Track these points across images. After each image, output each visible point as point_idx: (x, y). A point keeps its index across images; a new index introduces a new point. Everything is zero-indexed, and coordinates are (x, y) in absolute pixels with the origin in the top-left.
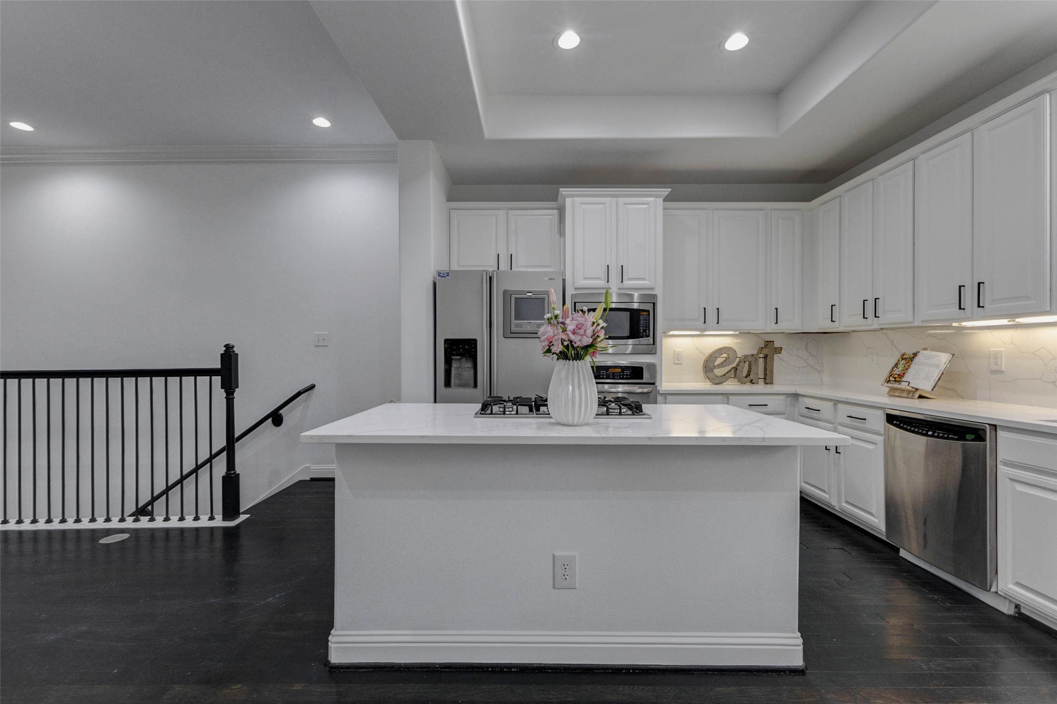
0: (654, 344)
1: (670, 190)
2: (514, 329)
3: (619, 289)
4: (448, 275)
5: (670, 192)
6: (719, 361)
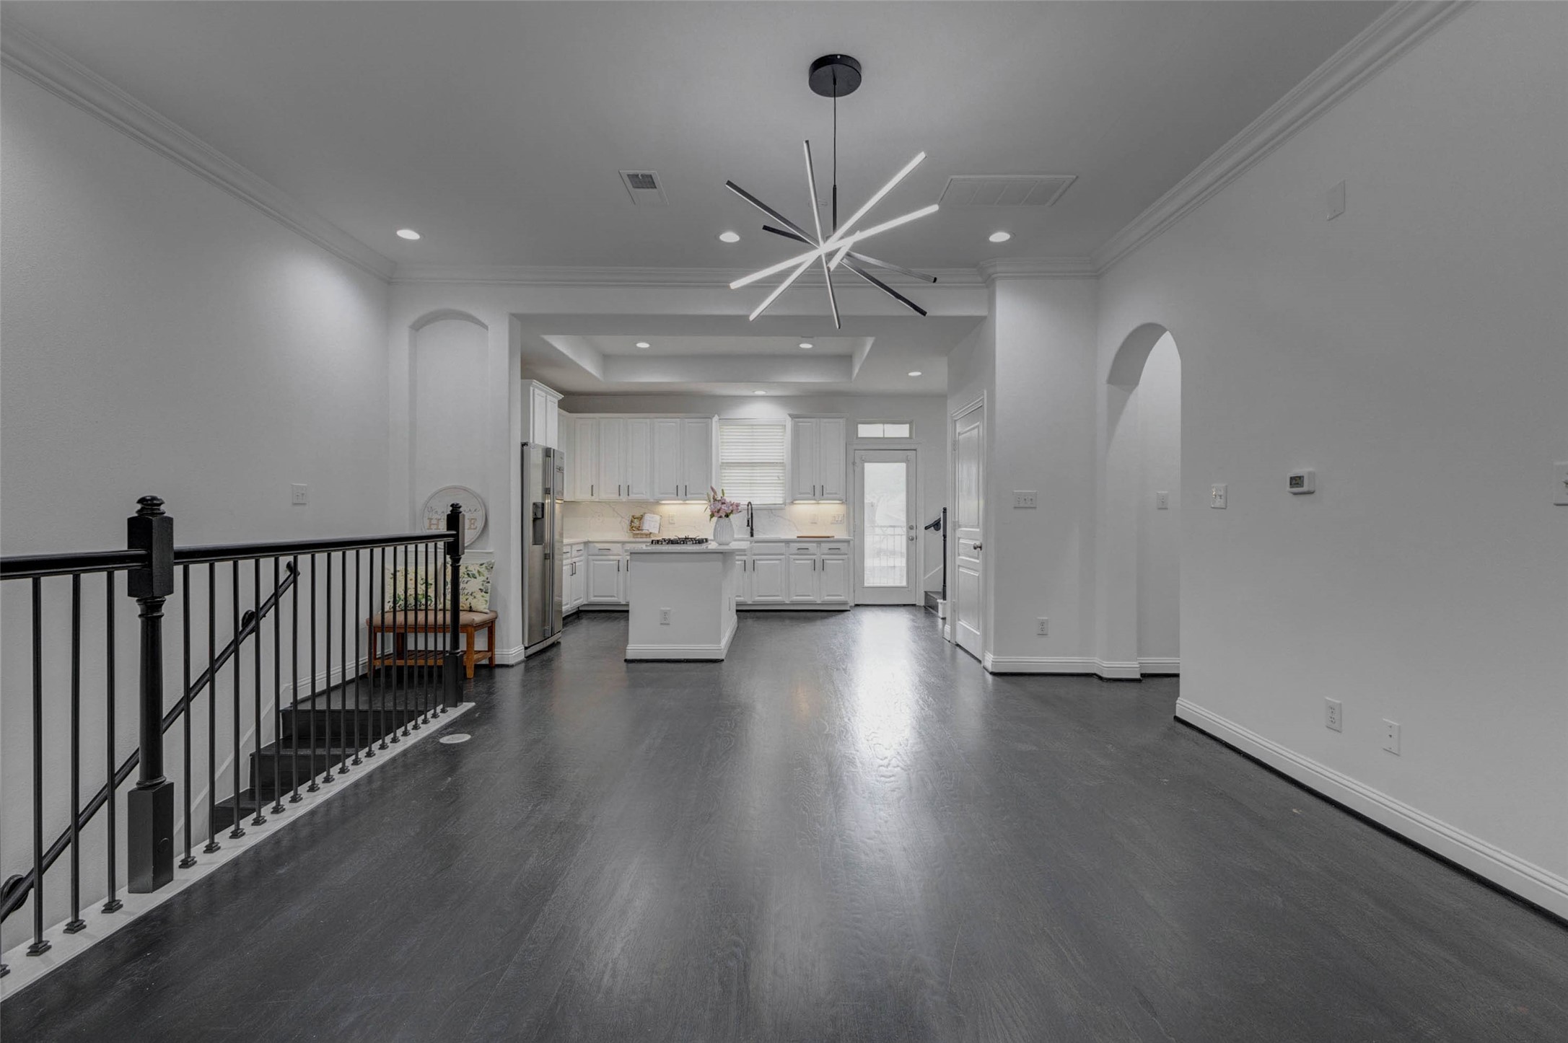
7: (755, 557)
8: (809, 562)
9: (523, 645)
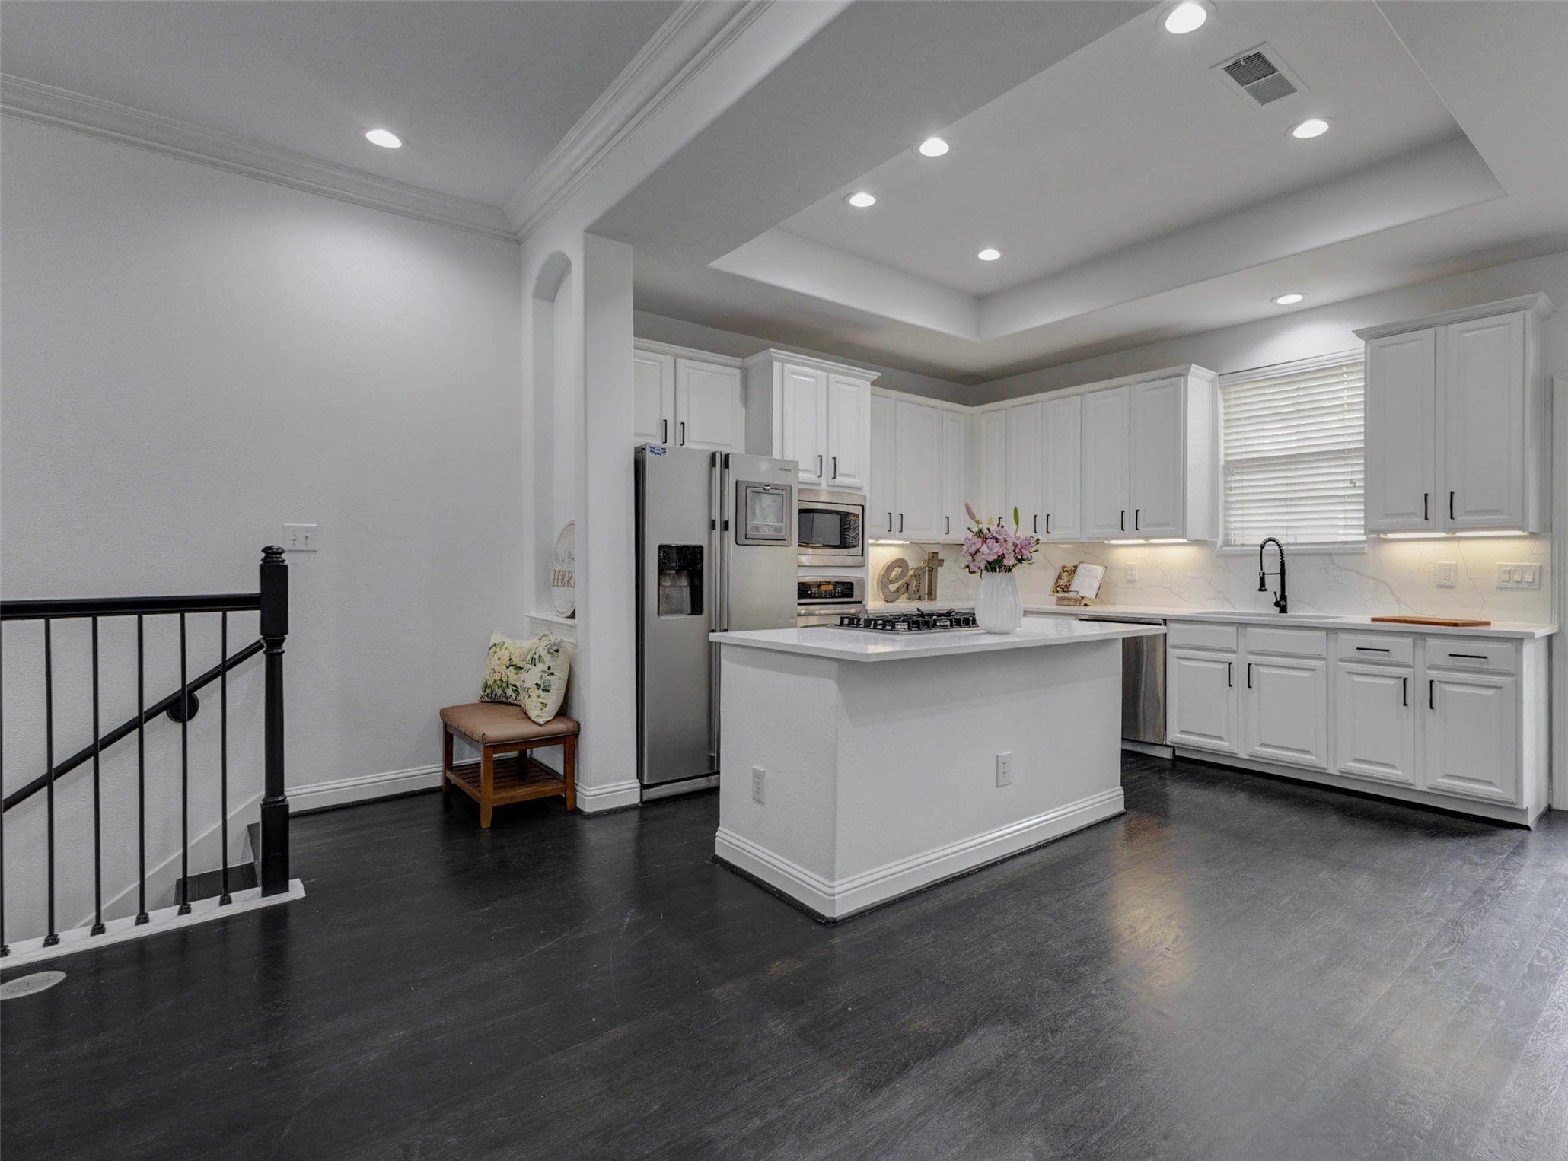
0: (862, 555)
1: (880, 374)
2: (750, 533)
3: (829, 486)
4: (665, 452)
5: (879, 377)
6: (893, 575)
7: (1252, 659)
8: (1391, 682)
9: (637, 780)
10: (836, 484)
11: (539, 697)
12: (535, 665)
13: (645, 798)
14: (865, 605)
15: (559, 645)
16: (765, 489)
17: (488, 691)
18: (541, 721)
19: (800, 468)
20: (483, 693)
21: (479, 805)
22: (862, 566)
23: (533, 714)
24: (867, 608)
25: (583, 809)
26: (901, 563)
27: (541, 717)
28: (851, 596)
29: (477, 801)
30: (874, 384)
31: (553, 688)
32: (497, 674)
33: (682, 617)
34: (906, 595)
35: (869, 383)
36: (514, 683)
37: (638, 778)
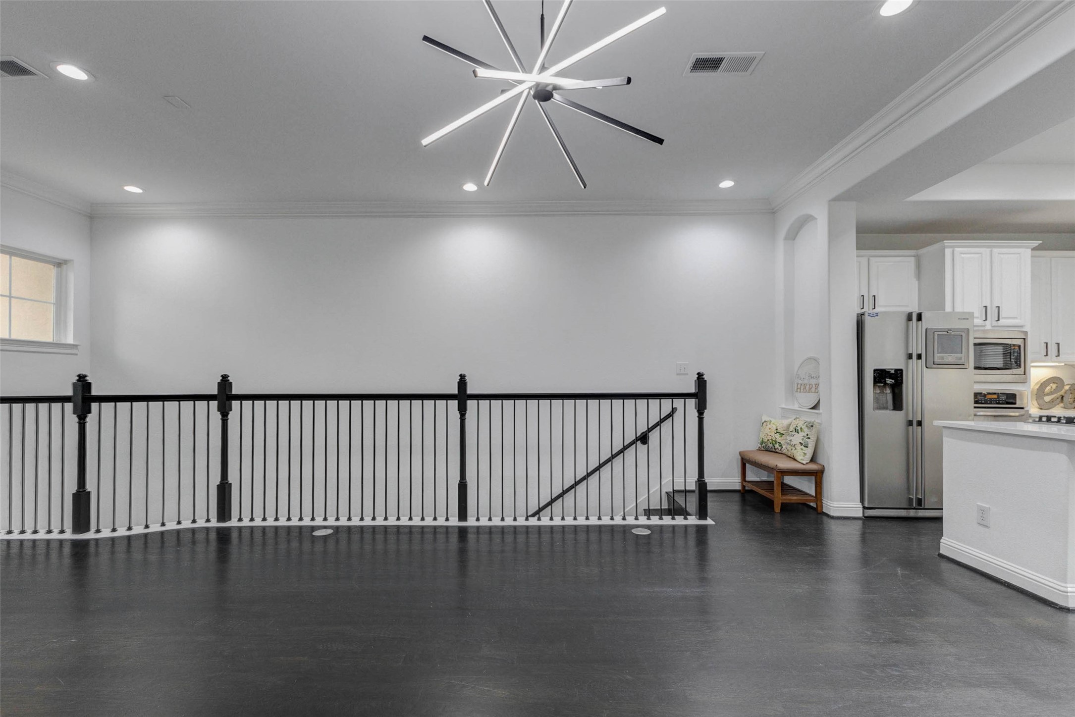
0: (1024, 374)
1: (1041, 242)
2: (937, 360)
3: (993, 326)
4: (877, 315)
5: (1040, 244)
6: (1049, 388)
9: (861, 504)
10: (999, 325)
11: (802, 449)
12: (798, 433)
13: (866, 515)
14: (1028, 411)
15: (813, 423)
16: (947, 332)
17: (764, 445)
18: (804, 462)
19: (975, 316)
20: (760, 446)
21: (774, 501)
22: (1024, 382)
23: (799, 458)
24: (1030, 413)
25: (829, 513)
26: (1055, 380)
27: (803, 460)
28: (1015, 404)
29: (772, 499)
30: (1033, 249)
31: (810, 446)
32: (769, 436)
33: (888, 412)
34: (1062, 405)
35: (1030, 250)
36: (779, 442)
37: (861, 502)
